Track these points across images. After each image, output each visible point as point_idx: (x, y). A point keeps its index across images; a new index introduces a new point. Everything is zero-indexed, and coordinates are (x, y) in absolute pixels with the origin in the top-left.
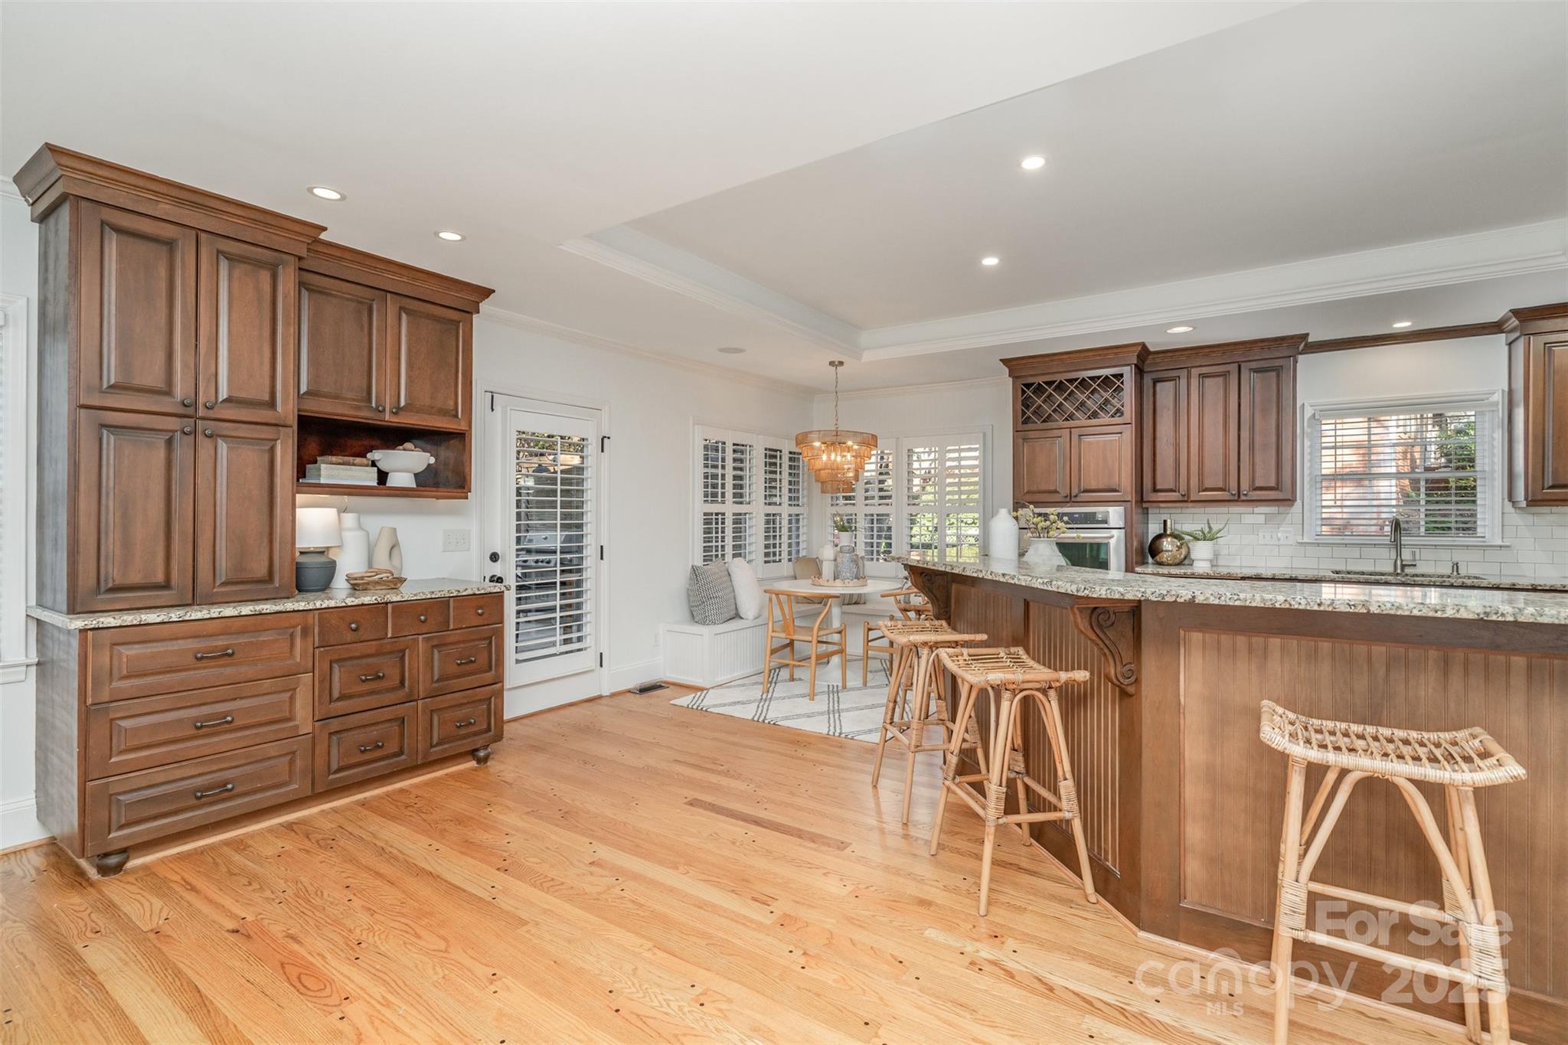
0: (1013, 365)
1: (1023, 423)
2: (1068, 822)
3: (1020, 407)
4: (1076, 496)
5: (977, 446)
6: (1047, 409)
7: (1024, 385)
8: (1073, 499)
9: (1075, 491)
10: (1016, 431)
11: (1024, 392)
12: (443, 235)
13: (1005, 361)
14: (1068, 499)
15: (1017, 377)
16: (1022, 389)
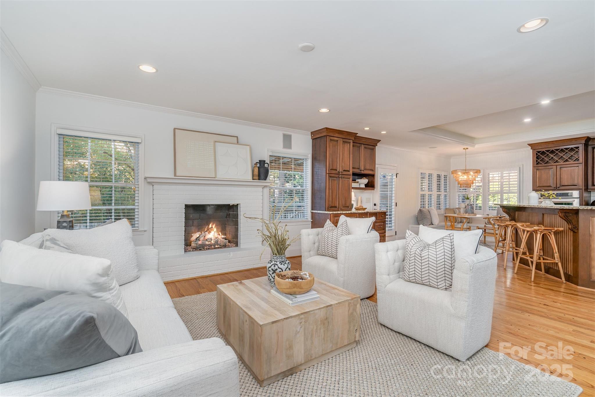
0: (532, 145)
1: (537, 164)
2: (557, 264)
3: (535, 159)
4: (559, 187)
5: (517, 172)
6: (547, 159)
7: (537, 152)
8: (557, 189)
9: (558, 186)
10: (534, 167)
11: (537, 154)
12: (382, 133)
13: (529, 145)
14: (555, 189)
15: (534, 149)
16: (536, 153)
